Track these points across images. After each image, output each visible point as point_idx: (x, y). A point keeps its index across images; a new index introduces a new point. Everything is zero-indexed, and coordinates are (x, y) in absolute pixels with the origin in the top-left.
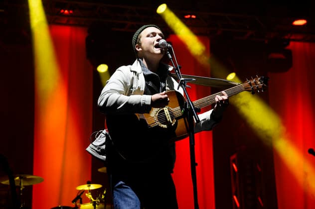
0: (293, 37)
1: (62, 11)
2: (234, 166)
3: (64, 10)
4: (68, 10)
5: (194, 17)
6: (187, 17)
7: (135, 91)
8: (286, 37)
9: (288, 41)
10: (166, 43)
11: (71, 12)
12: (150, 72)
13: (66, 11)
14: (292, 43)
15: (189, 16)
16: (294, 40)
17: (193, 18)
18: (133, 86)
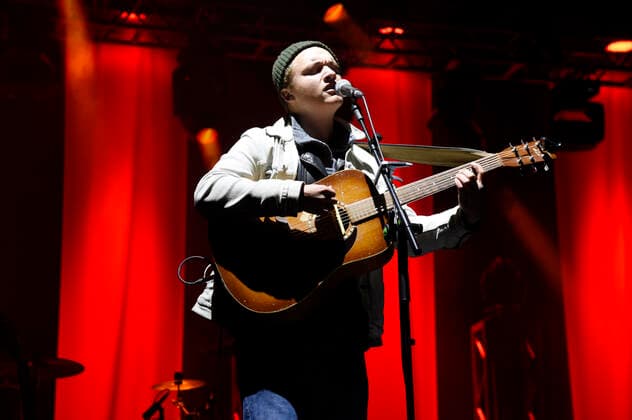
0: (606, 78)
1: (124, 15)
2: (479, 345)
3: (129, 13)
4: (138, 14)
5: (399, 31)
6: (384, 31)
7: (276, 174)
8: (593, 77)
9: (597, 85)
10: (350, 88)
11: (142, 16)
12: (308, 138)
13: (133, 16)
14: (604, 90)
15: (389, 30)
16: (609, 84)
17: (398, 35)
18: (273, 166)
